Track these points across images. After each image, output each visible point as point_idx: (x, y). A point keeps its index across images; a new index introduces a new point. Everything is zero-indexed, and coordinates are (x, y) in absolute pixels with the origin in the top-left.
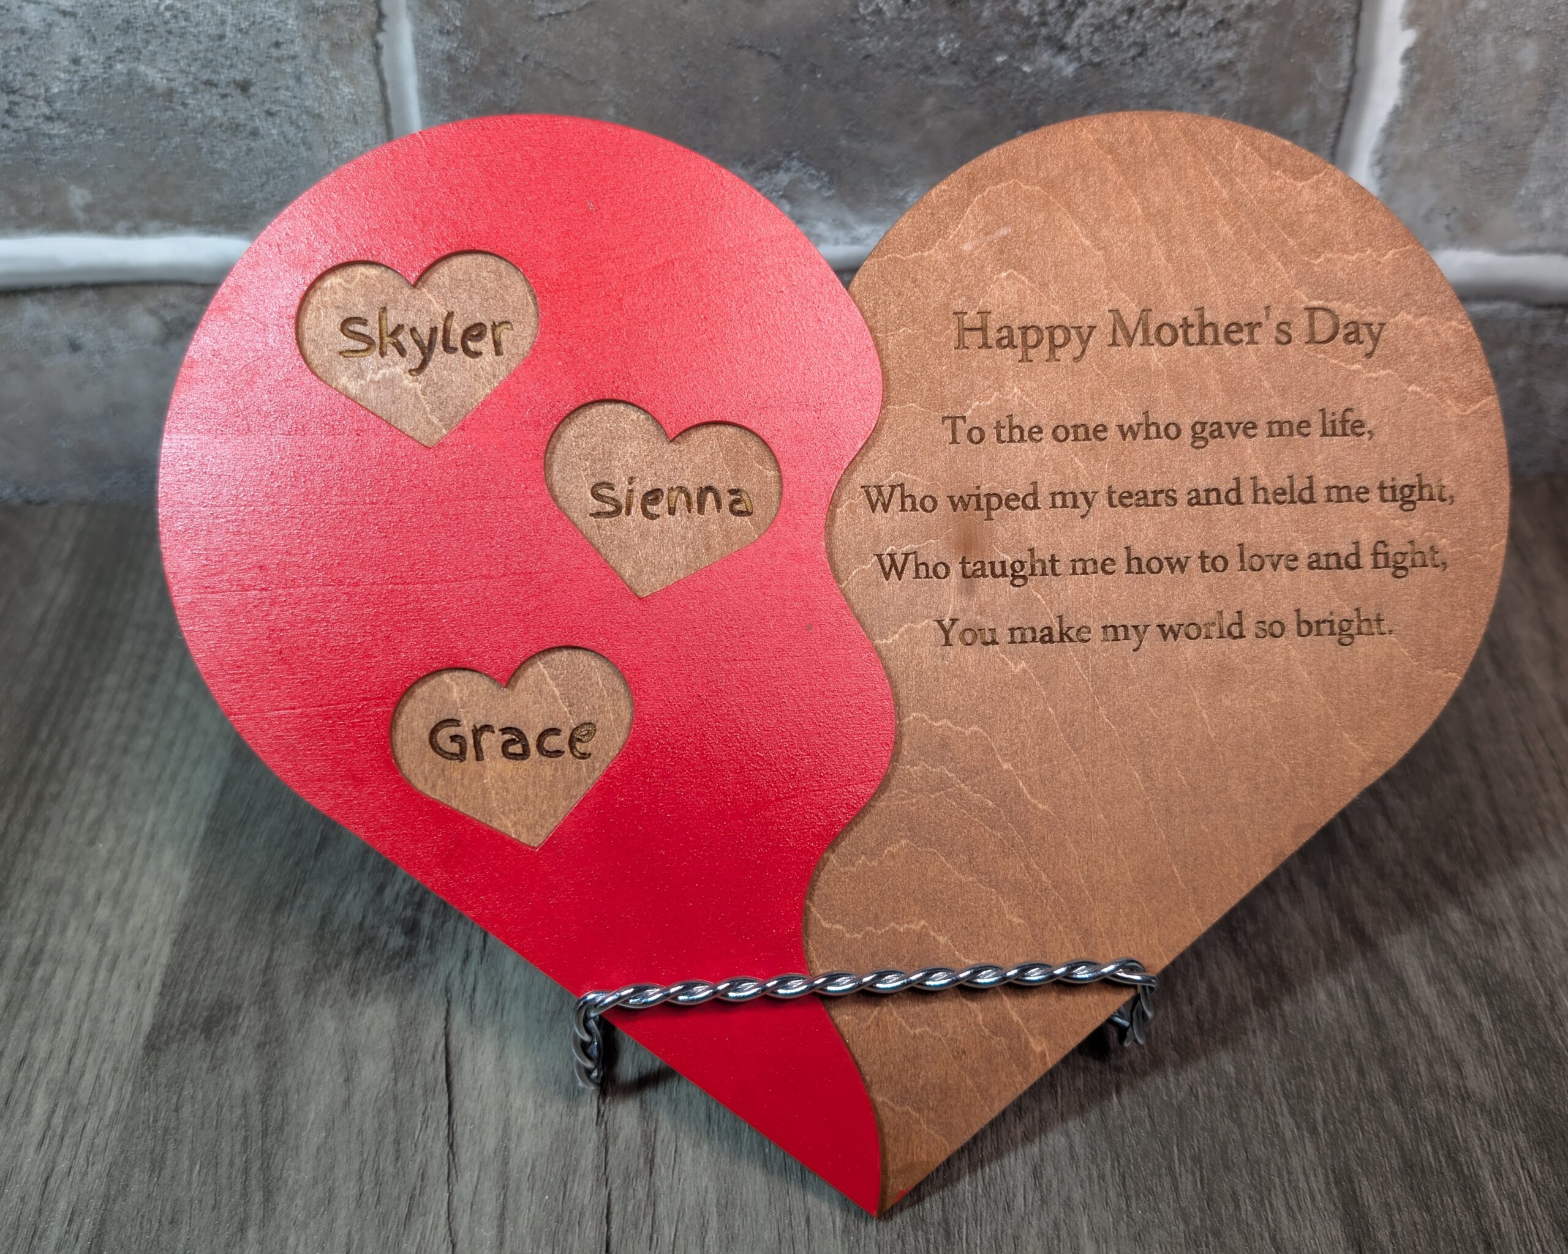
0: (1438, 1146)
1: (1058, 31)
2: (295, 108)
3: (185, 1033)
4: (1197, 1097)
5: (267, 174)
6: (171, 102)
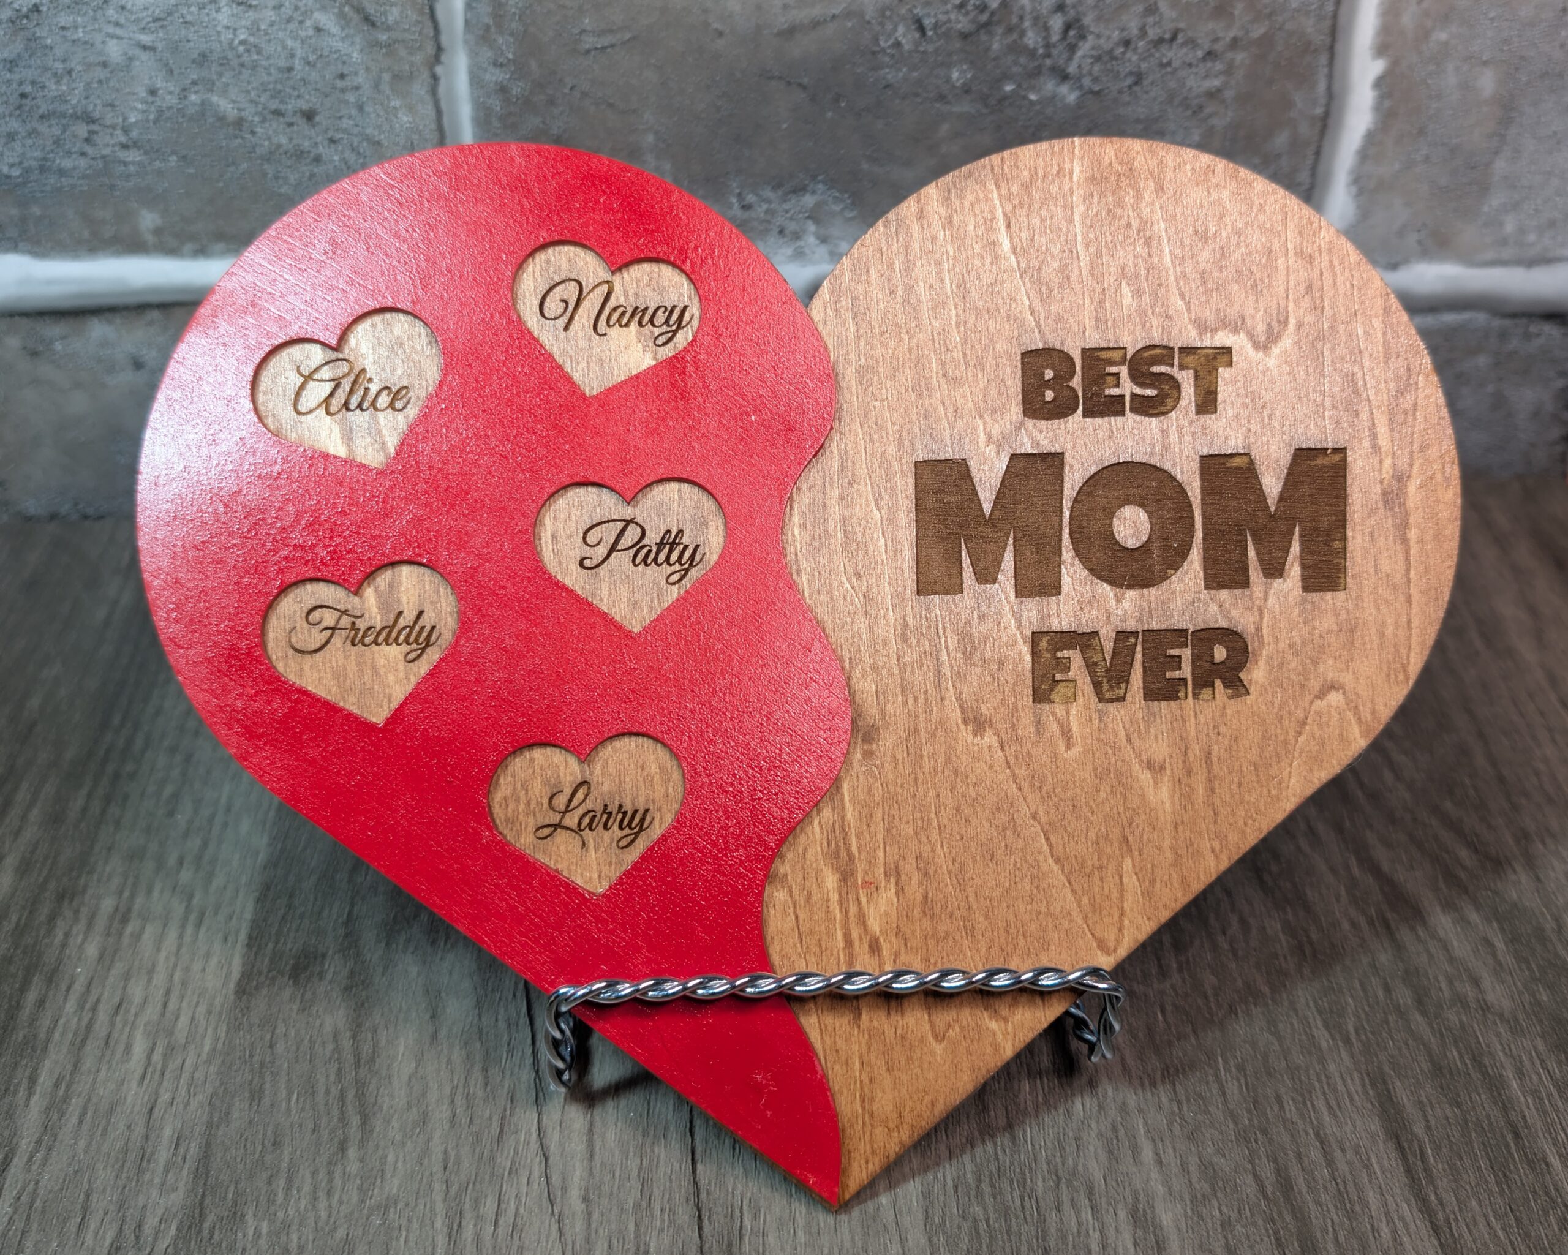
0: (1463, 1051)
1: (1061, 62)
2: (356, 135)
3: (274, 979)
6: (241, 130)
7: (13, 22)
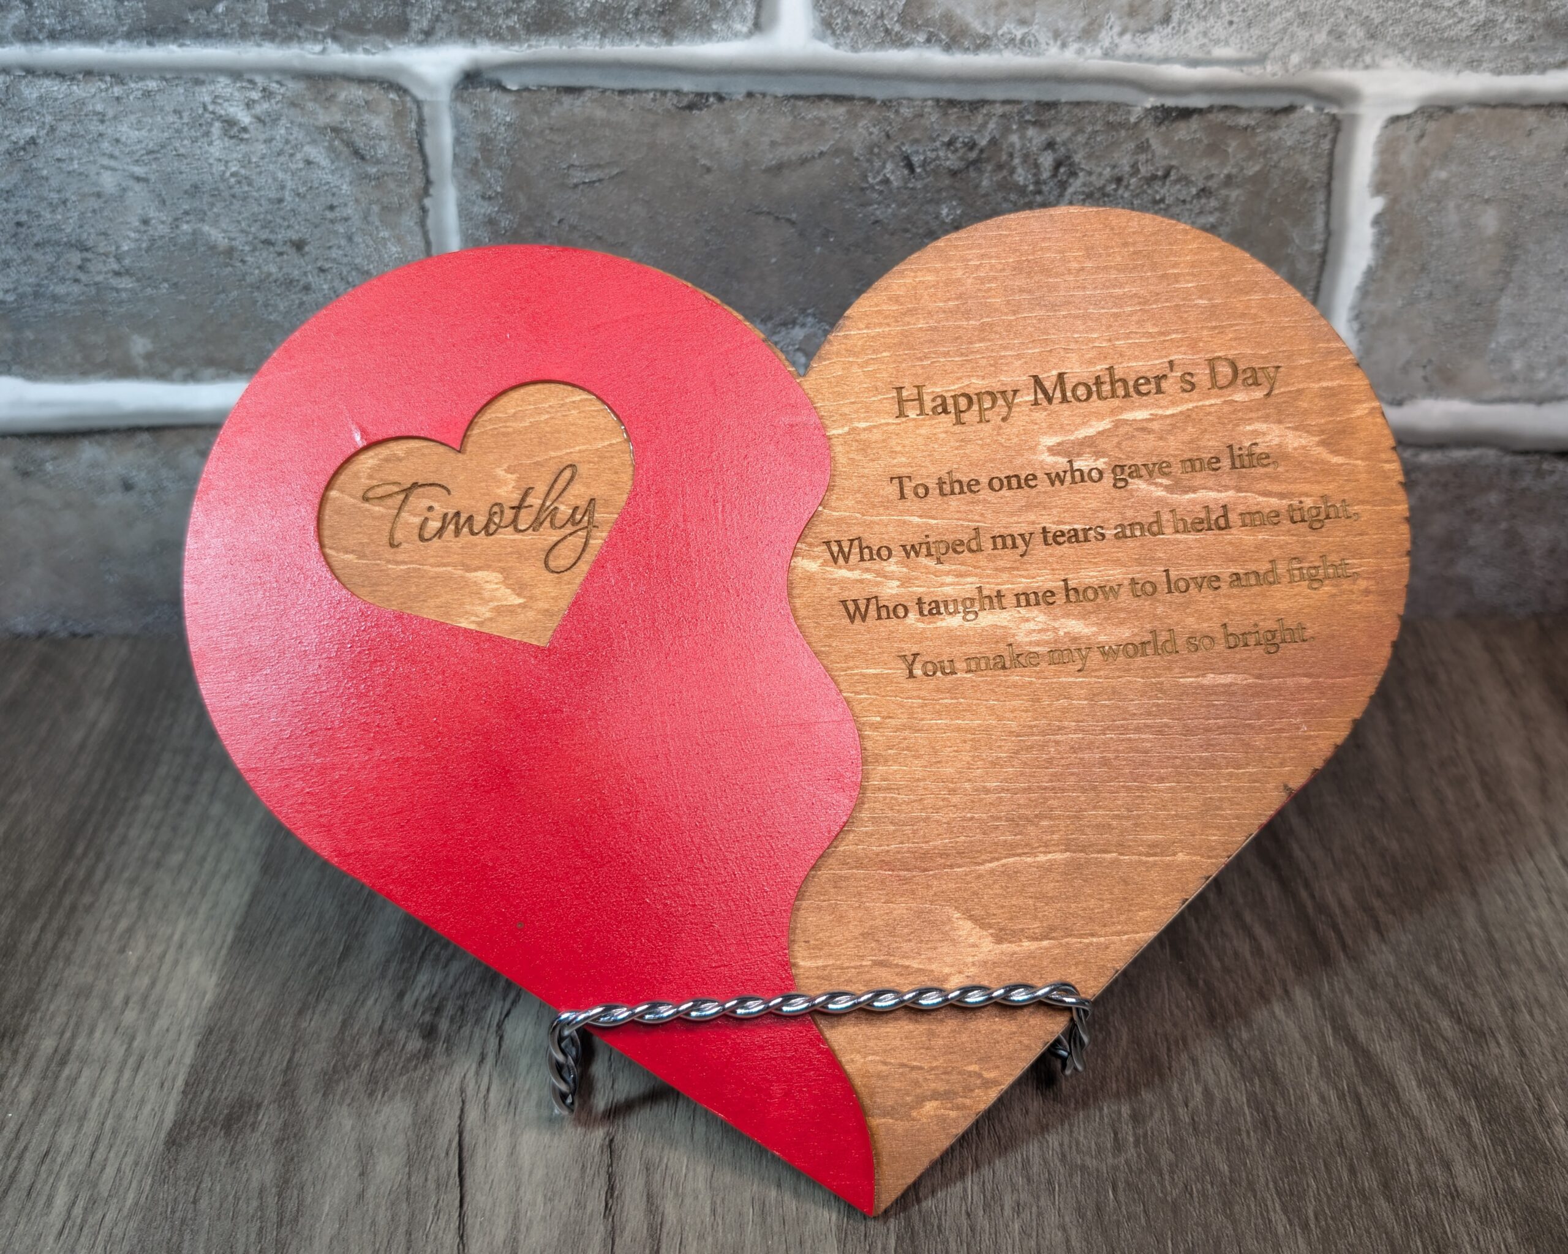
0: (1428, 1241)
2: (346, 265)
3: (205, 1129)
4: (1191, 1195)
6: (231, 259)
7: (10, 154)
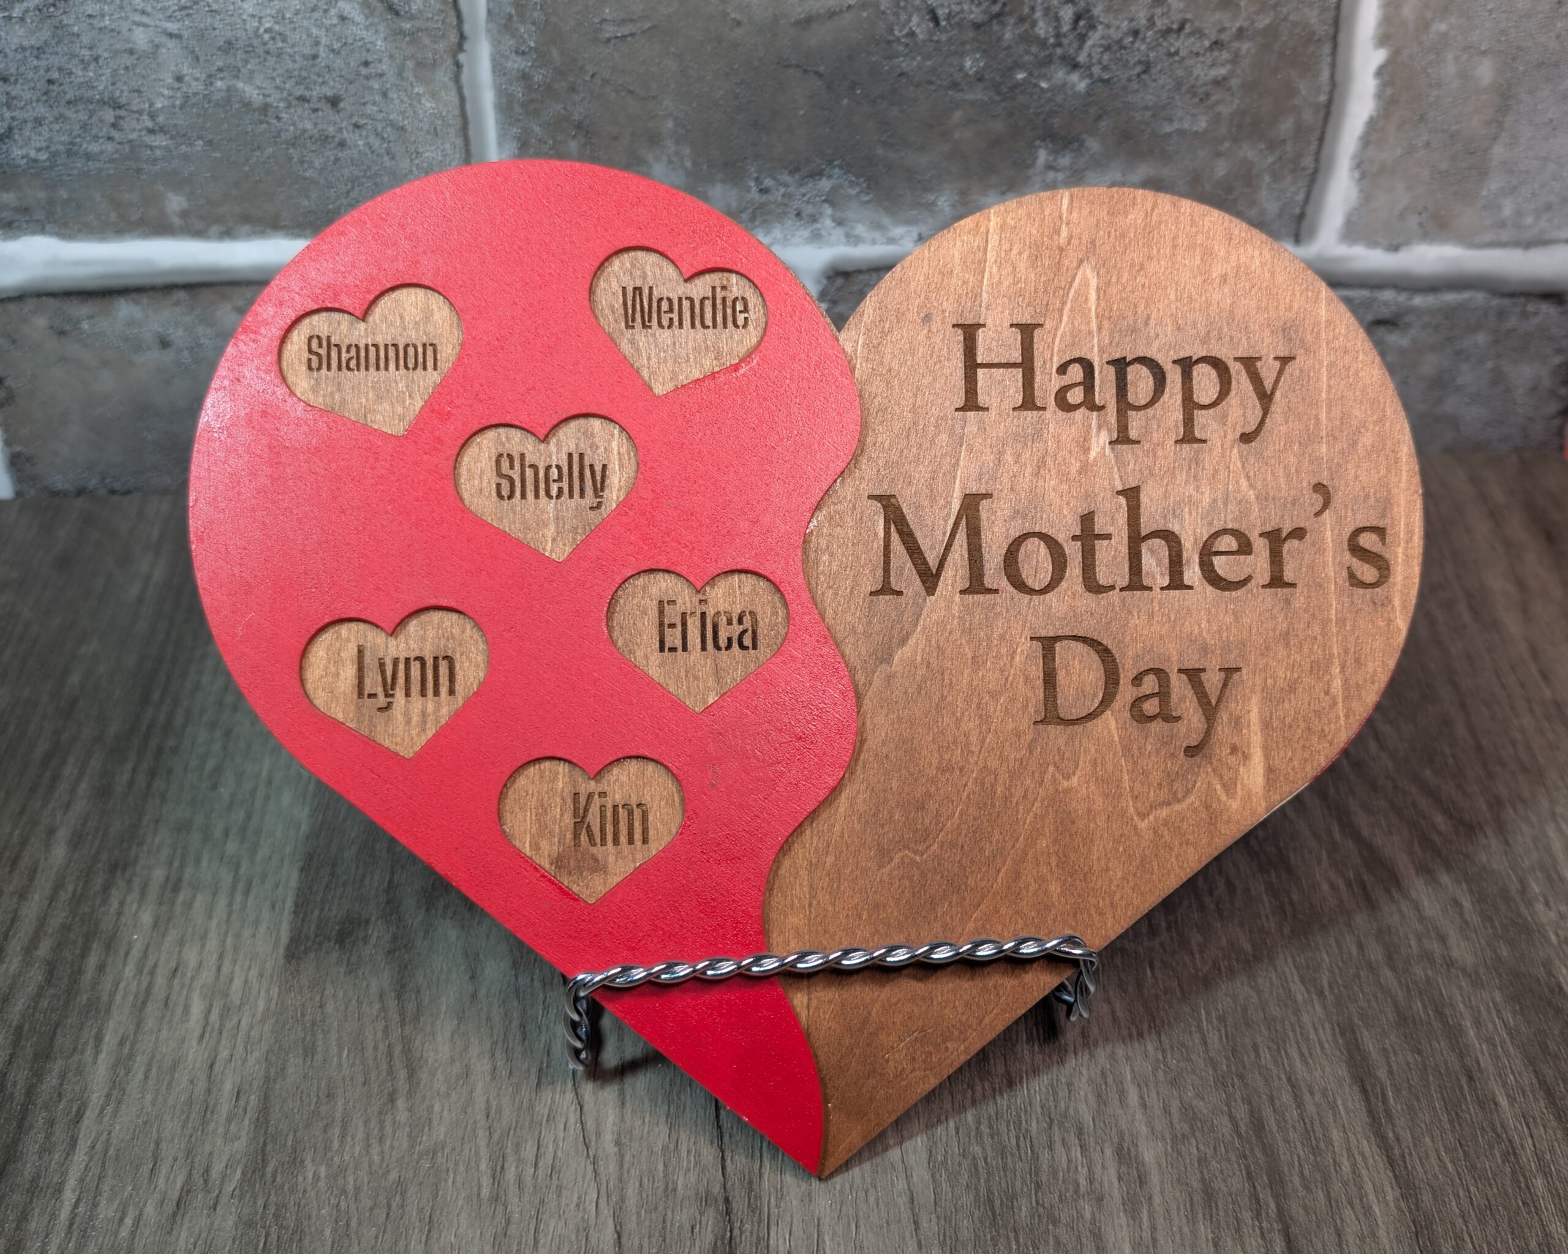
1: (1072, 51)
2: (380, 121)
3: (320, 944)
5: (353, 182)
6: (266, 116)
7: (40, 10)
